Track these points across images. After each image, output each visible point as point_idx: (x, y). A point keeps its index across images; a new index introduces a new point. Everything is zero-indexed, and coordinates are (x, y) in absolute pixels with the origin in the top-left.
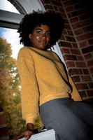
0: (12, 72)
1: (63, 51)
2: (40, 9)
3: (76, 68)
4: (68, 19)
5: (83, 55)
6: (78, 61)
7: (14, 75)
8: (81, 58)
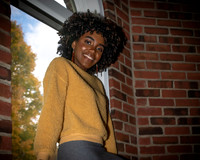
0: (27, 96)
1: (112, 83)
2: (98, 12)
3: (122, 111)
4: (131, 43)
5: (136, 98)
6: (127, 103)
7: (30, 100)
8: (132, 101)
